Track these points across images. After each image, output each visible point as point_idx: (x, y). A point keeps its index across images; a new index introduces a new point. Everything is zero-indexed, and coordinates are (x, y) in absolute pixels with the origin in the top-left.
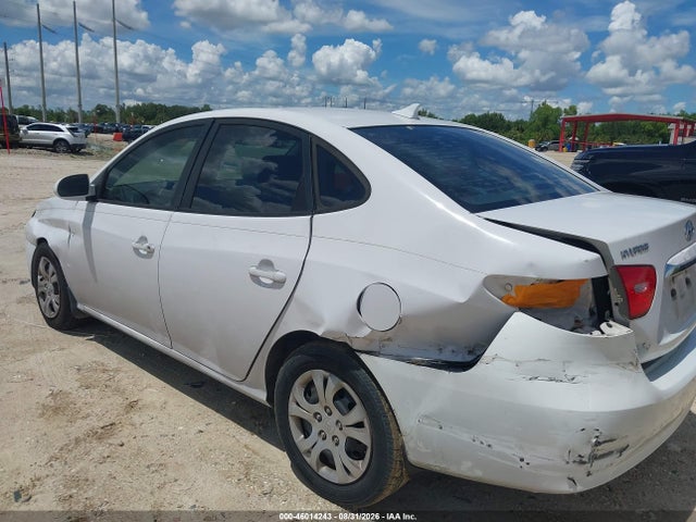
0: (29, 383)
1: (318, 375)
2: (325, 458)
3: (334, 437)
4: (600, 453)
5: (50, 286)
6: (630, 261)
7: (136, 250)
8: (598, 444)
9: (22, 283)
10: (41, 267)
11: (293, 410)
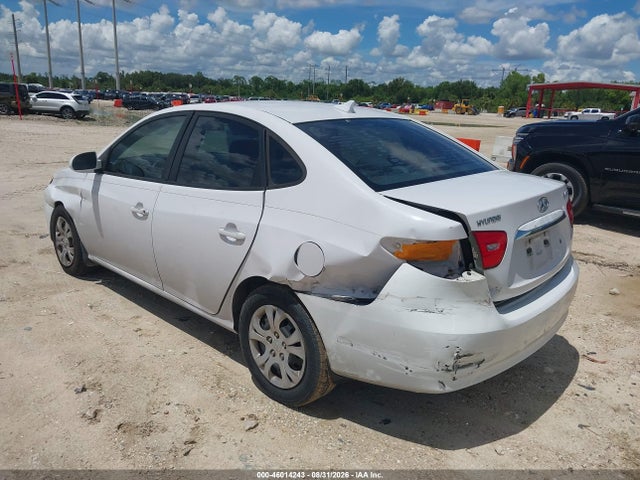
0: (53, 317)
1: (269, 309)
2: (275, 371)
3: (281, 354)
4: (461, 364)
5: (66, 240)
6: (484, 228)
7: (134, 213)
8: (458, 357)
9: (41, 237)
10: (59, 224)
11: (252, 335)
